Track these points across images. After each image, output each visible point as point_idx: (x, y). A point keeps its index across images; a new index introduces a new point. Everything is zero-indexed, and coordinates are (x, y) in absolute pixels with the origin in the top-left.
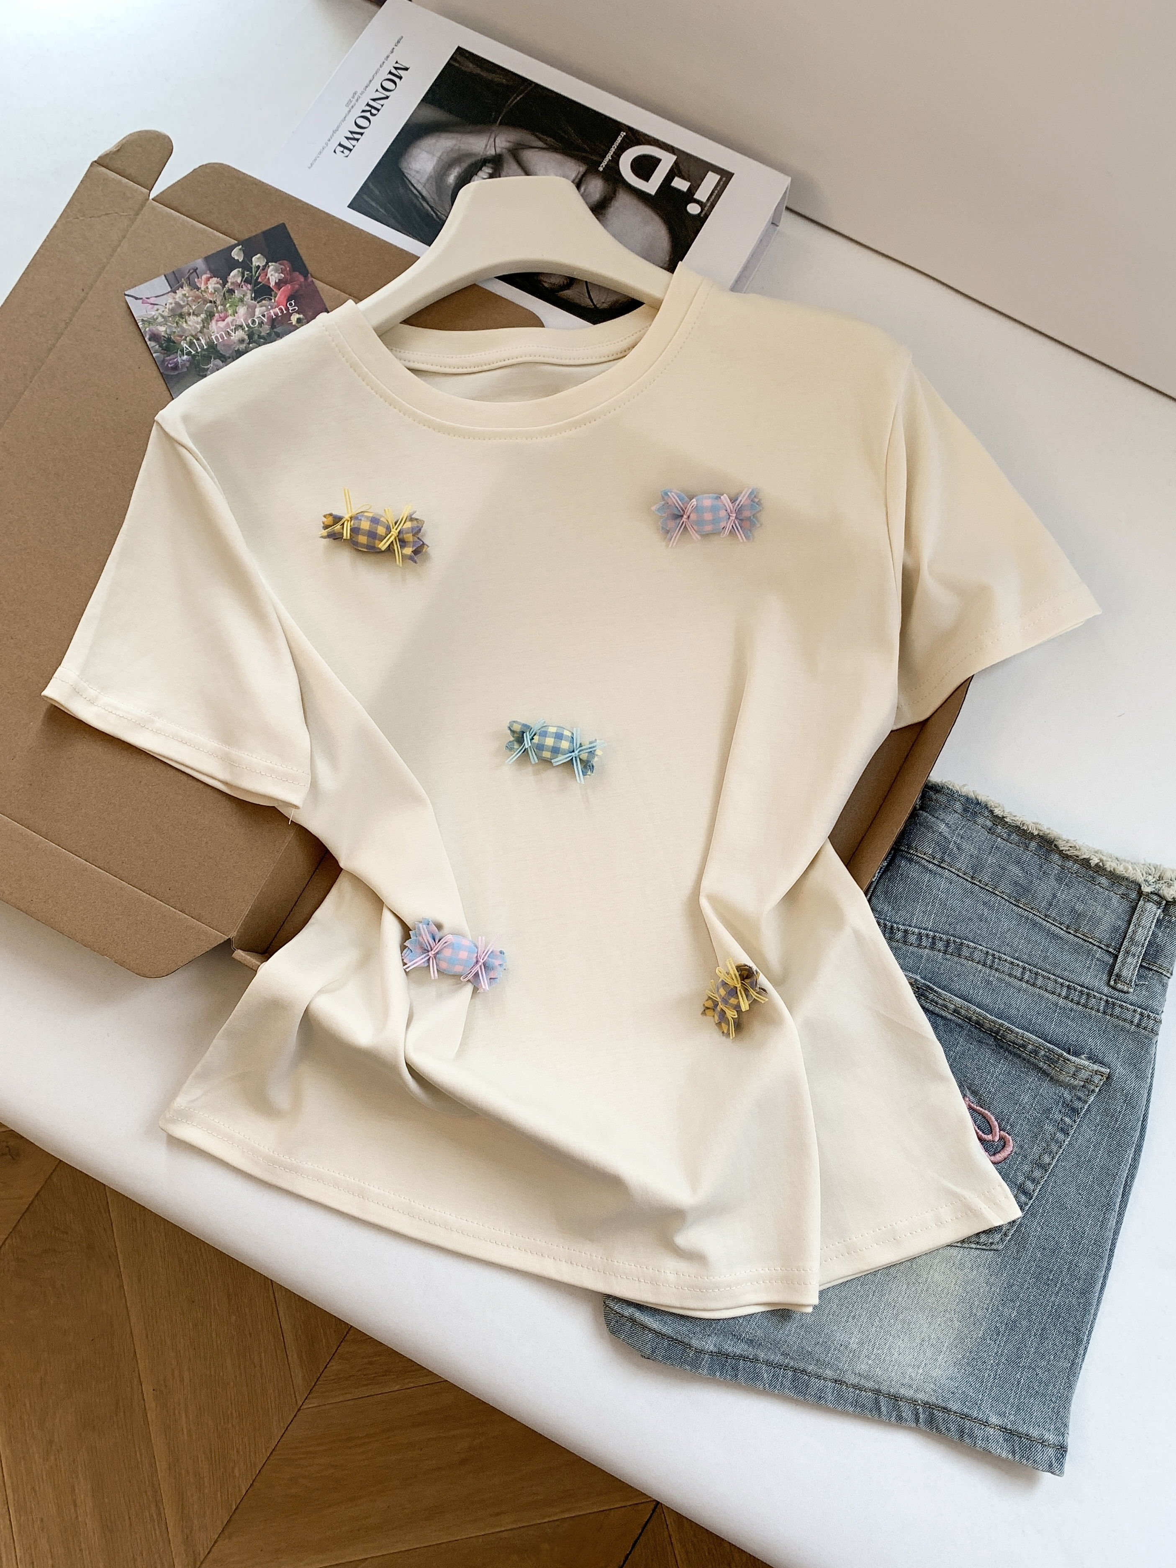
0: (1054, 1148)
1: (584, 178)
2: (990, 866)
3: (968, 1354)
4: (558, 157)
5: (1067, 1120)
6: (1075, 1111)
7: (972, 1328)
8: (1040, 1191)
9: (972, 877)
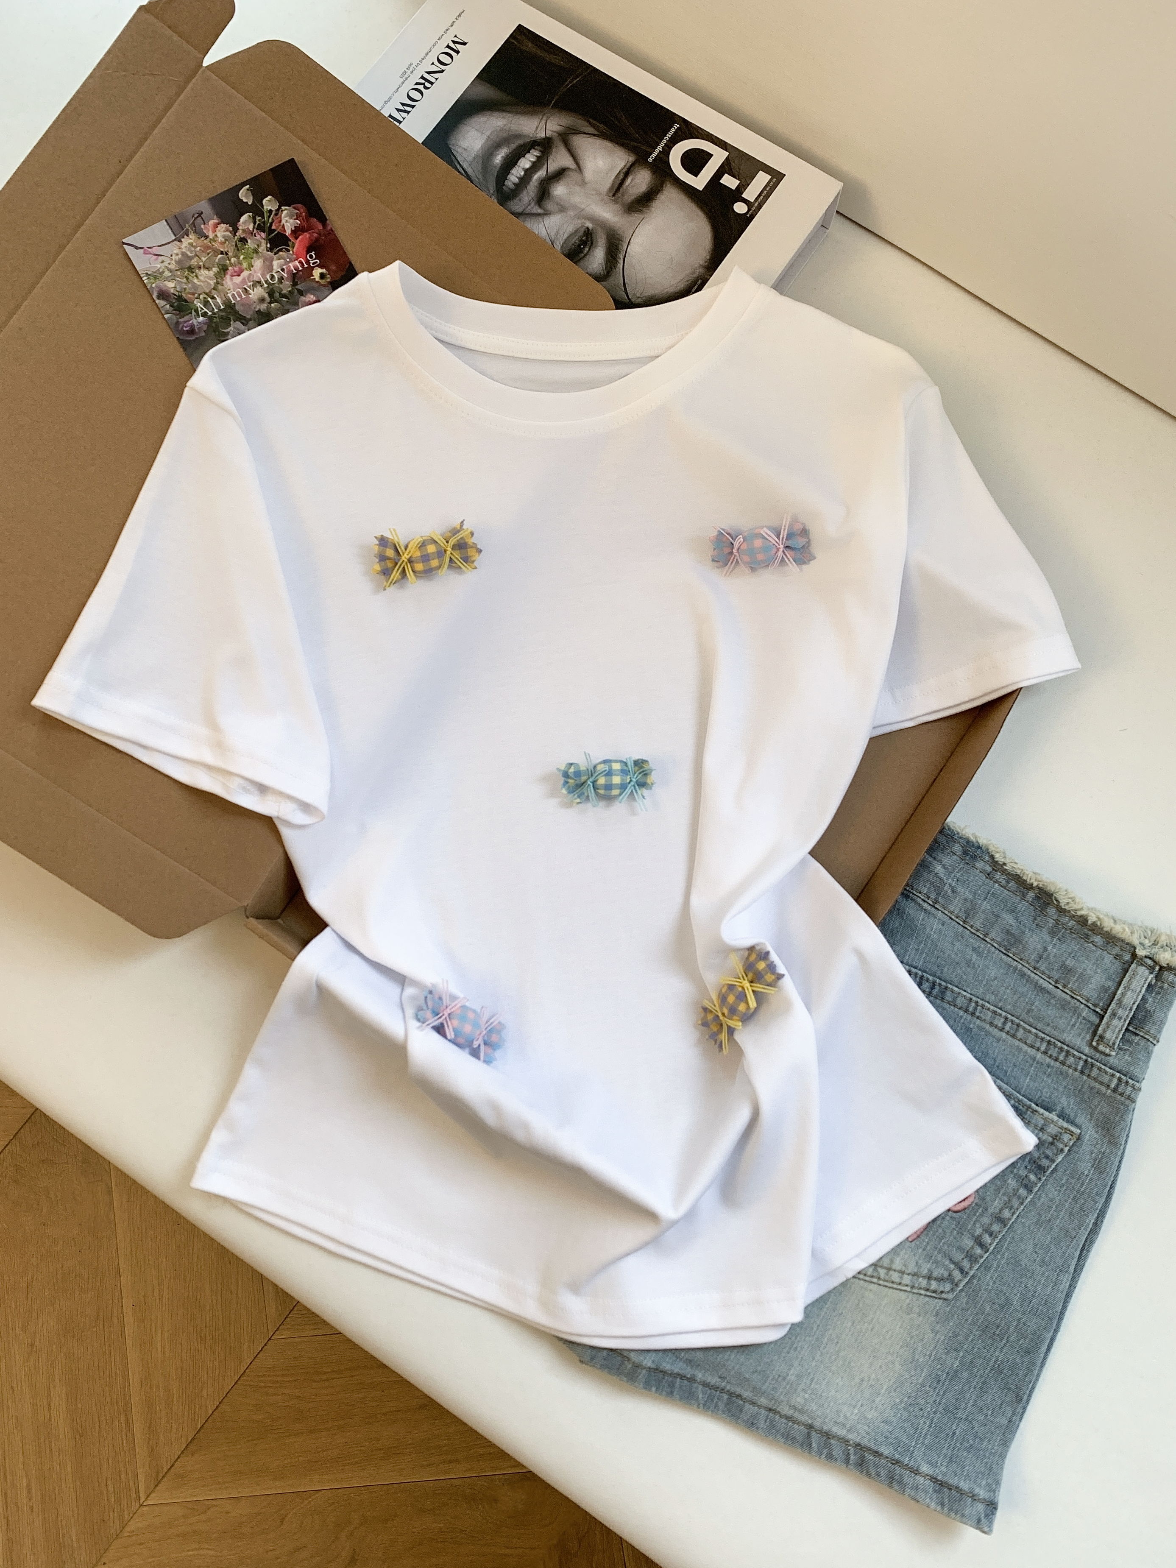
0: (1015, 1203)
1: (632, 169)
2: (984, 912)
3: (906, 1399)
4: (609, 144)
5: (1032, 1177)
6: (1041, 1169)
7: (913, 1373)
8: (997, 1245)
9: (964, 922)
